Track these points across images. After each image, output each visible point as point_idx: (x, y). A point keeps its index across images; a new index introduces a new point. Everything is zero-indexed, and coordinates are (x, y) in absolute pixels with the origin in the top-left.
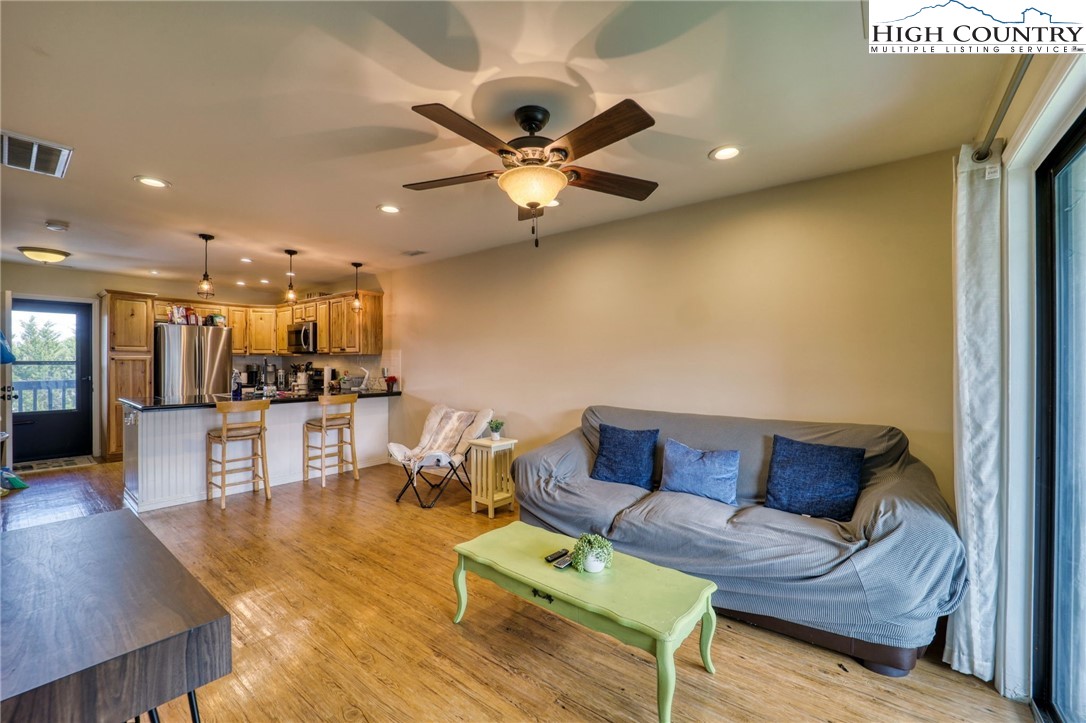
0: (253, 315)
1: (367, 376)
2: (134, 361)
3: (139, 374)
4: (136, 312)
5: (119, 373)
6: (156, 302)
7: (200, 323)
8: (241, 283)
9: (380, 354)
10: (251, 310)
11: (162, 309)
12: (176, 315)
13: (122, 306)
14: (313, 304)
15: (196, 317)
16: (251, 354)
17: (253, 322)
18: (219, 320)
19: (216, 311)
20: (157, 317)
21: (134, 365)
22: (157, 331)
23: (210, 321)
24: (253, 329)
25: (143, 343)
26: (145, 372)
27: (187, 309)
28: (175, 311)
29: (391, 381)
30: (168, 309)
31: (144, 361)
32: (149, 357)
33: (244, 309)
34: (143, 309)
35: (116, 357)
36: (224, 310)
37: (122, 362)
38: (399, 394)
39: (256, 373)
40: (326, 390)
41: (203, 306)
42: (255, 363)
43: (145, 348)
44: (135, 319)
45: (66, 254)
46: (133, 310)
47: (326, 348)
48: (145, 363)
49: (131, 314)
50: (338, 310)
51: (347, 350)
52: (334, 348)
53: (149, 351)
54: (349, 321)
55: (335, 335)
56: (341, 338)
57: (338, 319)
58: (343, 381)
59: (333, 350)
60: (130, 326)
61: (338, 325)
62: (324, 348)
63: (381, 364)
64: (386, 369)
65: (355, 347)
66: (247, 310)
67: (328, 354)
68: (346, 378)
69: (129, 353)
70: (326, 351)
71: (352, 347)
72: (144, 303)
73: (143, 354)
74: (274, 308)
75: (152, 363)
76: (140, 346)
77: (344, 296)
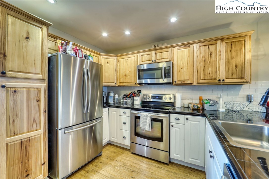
0: (103, 60)
3: (33, 103)
4: (31, 36)
13: (13, 23)
14: (170, 49)
17: (103, 64)
18: (90, 59)
21: (28, 94)
24: (103, 69)
25: (38, 70)
31: (39, 89)
32: (44, 86)
34: (38, 34)
35: (7, 84)
37: (15, 90)
43: (40, 76)
44: (31, 42)
46: (28, 33)
47: (188, 80)
48: (40, 91)
49: (27, 38)
50: (209, 50)
51: (227, 81)
52: (203, 79)
53: (43, 79)
54: (232, 58)
55: (205, 70)
56: (216, 72)
57: (211, 57)
58: (209, 104)
59: (201, 81)
60: (24, 49)
61: (209, 62)
62: (185, 80)
63: (240, 92)
64: (252, 95)
65: (243, 78)
66: (99, 56)
67: (191, 84)
68: (212, 102)
69: (23, 80)
70: (189, 82)
71: (237, 78)
72: (40, 29)
73: (38, 82)
74: (115, 56)
75: (47, 91)
76: (35, 74)
77: (222, 39)
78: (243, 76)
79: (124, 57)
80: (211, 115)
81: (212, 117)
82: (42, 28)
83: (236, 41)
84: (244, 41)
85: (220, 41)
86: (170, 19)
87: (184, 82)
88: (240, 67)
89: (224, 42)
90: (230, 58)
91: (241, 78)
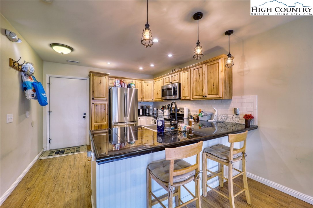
0: (144, 84)
1: (216, 114)
2: (101, 104)
3: (103, 110)
4: (102, 82)
5: (95, 109)
6: (109, 78)
7: (126, 87)
8: (141, 68)
9: (232, 99)
10: (144, 81)
11: (111, 81)
12: (117, 83)
13: (96, 79)
14: (178, 73)
15: (124, 84)
16: (143, 101)
17: (144, 87)
18: (132, 86)
19: (131, 82)
20: (110, 85)
21: (101, 106)
22: (110, 91)
23: (129, 86)
24: (144, 90)
25: (105, 96)
26: (105, 109)
27: (121, 81)
28: (117, 82)
29: (248, 118)
30: (114, 80)
31: (105, 104)
32: (107, 103)
33: (141, 81)
34: (104, 80)
35: (94, 103)
36: (134, 81)
37: (97, 105)
38: (256, 127)
39: (145, 109)
40: (185, 120)
41: (126, 80)
42: (145, 105)
43: (105, 99)
44: (102, 84)
45: (72, 49)
46: (100, 81)
47: (188, 96)
48: (105, 105)
49: (100, 83)
50: (199, 73)
51: (208, 96)
52: (195, 96)
53: (107, 100)
54: (211, 78)
55: (196, 88)
56: (202, 90)
57: (199, 78)
58: (201, 116)
59: (195, 97)
60: (99, 88)
61: (199, 82)
62: (186, 96)
63: (231, 106)
64: (238, 109)
65: (218, 94)
66: (142, 82)
67: (189, 100)
68: (203, 114)
69: (99, 101)
70: (188, 98)
71: (214, 94)
72: (105, 78)
73: (105, 101)
74: (153, 80)
75: (108, 105)
76: (103, 98)
77: (206, 63)
78: (217, 92)
79: (157, 80)
80: (202, 124)
81: (204, 126)
82: (105, 77)
83: (212, 64)
84: (218, 64)
85: (205, 64)
86: (168, 55)
87: (186, 98)
88: (216, 85)
89: (207, 65)
90: (210, 78)
91: (216, 94)
